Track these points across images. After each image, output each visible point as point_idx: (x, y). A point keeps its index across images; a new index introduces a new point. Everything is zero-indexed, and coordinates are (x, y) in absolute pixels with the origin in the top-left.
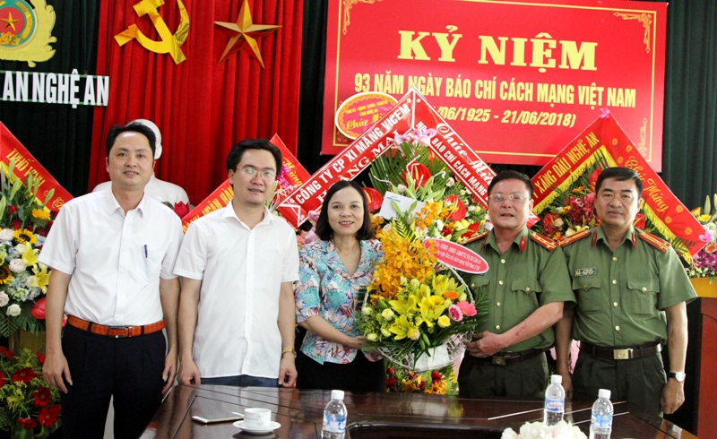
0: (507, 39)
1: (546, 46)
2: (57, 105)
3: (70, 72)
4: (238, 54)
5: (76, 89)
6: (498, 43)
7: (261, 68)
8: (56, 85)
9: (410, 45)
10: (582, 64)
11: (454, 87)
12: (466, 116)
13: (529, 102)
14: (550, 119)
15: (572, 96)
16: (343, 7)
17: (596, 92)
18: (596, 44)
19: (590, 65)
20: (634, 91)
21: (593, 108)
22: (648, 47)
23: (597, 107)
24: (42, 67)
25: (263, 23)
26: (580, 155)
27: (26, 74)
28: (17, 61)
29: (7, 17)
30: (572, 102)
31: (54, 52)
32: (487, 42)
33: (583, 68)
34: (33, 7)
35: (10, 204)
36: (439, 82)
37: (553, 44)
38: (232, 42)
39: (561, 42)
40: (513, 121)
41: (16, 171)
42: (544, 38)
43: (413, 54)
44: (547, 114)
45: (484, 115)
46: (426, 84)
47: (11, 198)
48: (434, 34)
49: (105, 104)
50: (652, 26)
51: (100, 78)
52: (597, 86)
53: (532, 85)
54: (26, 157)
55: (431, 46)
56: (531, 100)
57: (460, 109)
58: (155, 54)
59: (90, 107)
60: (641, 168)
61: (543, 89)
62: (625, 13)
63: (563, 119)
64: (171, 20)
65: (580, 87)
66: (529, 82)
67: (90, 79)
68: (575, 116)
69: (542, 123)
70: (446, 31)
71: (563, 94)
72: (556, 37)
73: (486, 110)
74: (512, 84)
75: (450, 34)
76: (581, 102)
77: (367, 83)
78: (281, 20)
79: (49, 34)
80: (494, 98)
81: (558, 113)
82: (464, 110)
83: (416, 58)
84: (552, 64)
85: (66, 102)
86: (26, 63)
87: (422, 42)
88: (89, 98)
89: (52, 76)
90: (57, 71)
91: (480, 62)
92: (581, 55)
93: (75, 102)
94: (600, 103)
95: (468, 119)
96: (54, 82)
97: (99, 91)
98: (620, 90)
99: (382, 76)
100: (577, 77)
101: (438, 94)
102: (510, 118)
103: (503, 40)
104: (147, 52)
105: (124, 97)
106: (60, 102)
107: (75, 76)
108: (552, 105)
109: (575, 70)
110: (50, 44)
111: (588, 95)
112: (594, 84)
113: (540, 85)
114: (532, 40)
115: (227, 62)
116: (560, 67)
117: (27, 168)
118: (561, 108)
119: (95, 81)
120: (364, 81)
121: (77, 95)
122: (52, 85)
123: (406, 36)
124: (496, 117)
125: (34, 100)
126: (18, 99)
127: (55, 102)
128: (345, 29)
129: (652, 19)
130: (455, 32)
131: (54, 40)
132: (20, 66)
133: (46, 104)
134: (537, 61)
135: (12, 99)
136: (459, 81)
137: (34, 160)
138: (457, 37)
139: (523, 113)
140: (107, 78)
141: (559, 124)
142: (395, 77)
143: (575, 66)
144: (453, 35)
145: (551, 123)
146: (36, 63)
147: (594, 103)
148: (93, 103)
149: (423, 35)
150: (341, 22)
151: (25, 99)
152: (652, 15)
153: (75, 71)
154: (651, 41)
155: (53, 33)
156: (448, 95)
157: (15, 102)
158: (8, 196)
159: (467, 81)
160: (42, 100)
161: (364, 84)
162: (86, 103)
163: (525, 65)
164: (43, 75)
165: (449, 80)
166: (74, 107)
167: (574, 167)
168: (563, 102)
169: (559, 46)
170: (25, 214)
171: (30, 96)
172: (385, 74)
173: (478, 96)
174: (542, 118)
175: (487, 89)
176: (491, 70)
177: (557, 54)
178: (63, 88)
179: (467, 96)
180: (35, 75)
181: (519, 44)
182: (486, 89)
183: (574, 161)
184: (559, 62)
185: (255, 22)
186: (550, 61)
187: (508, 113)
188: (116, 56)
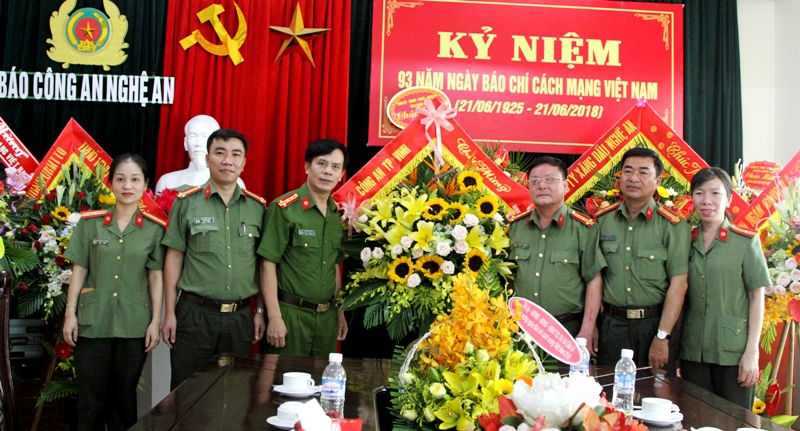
0: (537, 38)
1: (574, 44)
2: (128, 104)
3: (140, 74)
4: (291, 55)
5: (145, 89)
6: (530, 42)
7: (312, 67)
8: (128, 86)
9: (449, 45)
10: (607, 60)
11: (490, 82)
12: (502, 109)
13: (559, 95)
14: (580, 111)
15: (599, 89)
16: (387, 11)
17: (621, 86)
18: (619, 42)
19: (615, 61)
20: (655, 85)
21: (618, 100)
22: (667, 45)
23: (622, 99)
24: (116, 70)
25: (314, 27)
26: (619, 142)
27: (101, 76)
28: (94, 66)
29: (86, 27)
30: (598, 95)
31: (126, 56)
32: (519, 41)
33: (608, 64)
34: (109, 17)
35: (80, 191)
36: (476, 77)
37: (580, 42)
38: (286, 44)
39: (588, 40)
40: (545, 113)
41: (86, 161)
42: (571, 37)
43: (452, 53)
44: (576, 106)
45: (518, 108)
46: (464, 80)
47: (81, 186)
48: (470, 35)
49: (171, 102)
50: (670, 25)
51: (166, 79)
52: (622, 79)
53: (561, 79)
54: (95, 149)
55: (468, 46)
56: (561, 93)
57: (496, 103)
58: (216, 56)
59: (157, 106)
60: (684, 153)
61: (572, 83)
62: (645, 14)
63: (591, 111)
64: (231, 26)
65: (606, 82)
66: (559, 77)
67: (157, 80)
68: (602, 108)
69: (572, 114)
70: (482, 32)
71: (591, 88)
72: (583, 36)
73: (520, 104)
74: (544, 79)
75: (486, 34)
76: (607, 95)
77: (410, 79)
78: (329, 23)
79: (122, 40)
80: (527, 92)
81: (586, 105)
82: (500, 104)
83: (455, 56)
84: (580, 60)
85: (136, 101)
86: (102, 67)
87: (460, 41)
88: (156, 97)
89: (123, 78)
90: (128, 74)
91: (513, 59)
92: (606, 52)
93: (144, 101)
94: (625, 96)
95: (504, 112)
96: (126, 83)
97: (166, 91)
98: (643, 84)
99: (423, 73)
100: (603, 72)
101: (475, 89)
102: (542, 111)
103: (534, 39)
104: (209, 54)
105: (188, 95)
106: (131, 101)
107: (145, 77)
108: (581, 98)
109: (601, 66)
110: (123, 50)
111: (614, 88)
112: (618, 78)
113: (569, 80)
114: (561, 39)
115: (281, 62)
116: (587, 63)
117: (97, 159)
118: (589, 101)
119: (162, 81)
120: (406, 78)
121: (146, 95)
122: (124, 86)
123: (445, 36)
124: (529, 109)
125: (108, 100)
126: (94, 99)
127: (126, 101)
128: (389, 31)
129: (670, 19)
130: (490, 33)
131: (126, 46)
132: (97, 70)
133: (118, 104)
134: (566, 58)
135: (89, 99)
136: (494, 77)
137: (103, 151)
138: (492, 37)
139: (554, 106)
140: (173, 79)
141: (587, 115)
142: (435, 74)
143: (601, 62)
144: (489, 35)
145: (580, 115)
146: (111, 67)
147: (620, 96)
148: (160, 102)
149: (460, 35)
150: (385, 25)
151: (100, 99)
152: (670, 15)
153: (144, 73)
154: (670, 39)
155: (126, 40)
156: (485, 89)
157: (92, 102)
158: (78, 183)
159: (502, 77)
160: (115, 100)
161: (406, 80)
162: (154, 101)
163: (555, 61)
164: (116, 77)
165: (486, 77)
166: (144, 105)
167: (613, 153)
168: (591, 95)
169: (586, 44)
170: (93, 199)
171: (105, 96)
172: (426, 72)
173: (513, 90)
174: (572, 110)
175: (521, 83)
176: (523, 66)
177: (584, 51)
178: (133, 88)
179: (502, 90)
180: (109, 77)
181: (549, 43)
182: (519, 84)
183: (612, 147)
184: (586, 59)
185: (306, 26)
186: (578, 58)
187: (540, 106)
188: (181, 58)
